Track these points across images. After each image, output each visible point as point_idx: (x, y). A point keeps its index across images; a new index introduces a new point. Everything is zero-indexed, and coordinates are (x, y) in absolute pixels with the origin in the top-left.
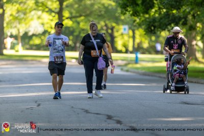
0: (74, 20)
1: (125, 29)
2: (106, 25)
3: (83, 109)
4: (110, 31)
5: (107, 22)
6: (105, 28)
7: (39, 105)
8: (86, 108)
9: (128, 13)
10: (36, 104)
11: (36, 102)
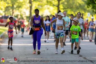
0: (65, 10)
7: (47, 49)
11: (46, 48)
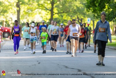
0: (59, 14)
1: (89, 20)
2: (78, 18)
3: (64, 66)
4: (80, 21)
5: (79, 16)
6: (77, 19)
7: (39, 63)
8: (66, 65)
9: (90, 11)
10: (38, 63)
11: (38, 61)
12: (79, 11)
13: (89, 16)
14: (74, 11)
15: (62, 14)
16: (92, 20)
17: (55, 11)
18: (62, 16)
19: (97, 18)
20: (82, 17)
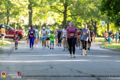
0: (73, 17)
1: (103, 23)
3: (77, 71)
4: (94, 24)
5: (93, 19)
6: (91, 22)
7: (52, 68)
8: (80, 70)
9: (105, 14)
10: (50, 67)
11: (50, 66)
12: (93, 13)
13: (103, 19)
14: (88, 14)
15: (76, 17)
16: (106, 22)
17: (69, 13)
18: (76, 19)
19: (112, 21)
20: (96, 20)
